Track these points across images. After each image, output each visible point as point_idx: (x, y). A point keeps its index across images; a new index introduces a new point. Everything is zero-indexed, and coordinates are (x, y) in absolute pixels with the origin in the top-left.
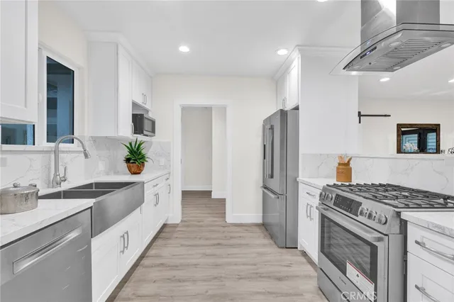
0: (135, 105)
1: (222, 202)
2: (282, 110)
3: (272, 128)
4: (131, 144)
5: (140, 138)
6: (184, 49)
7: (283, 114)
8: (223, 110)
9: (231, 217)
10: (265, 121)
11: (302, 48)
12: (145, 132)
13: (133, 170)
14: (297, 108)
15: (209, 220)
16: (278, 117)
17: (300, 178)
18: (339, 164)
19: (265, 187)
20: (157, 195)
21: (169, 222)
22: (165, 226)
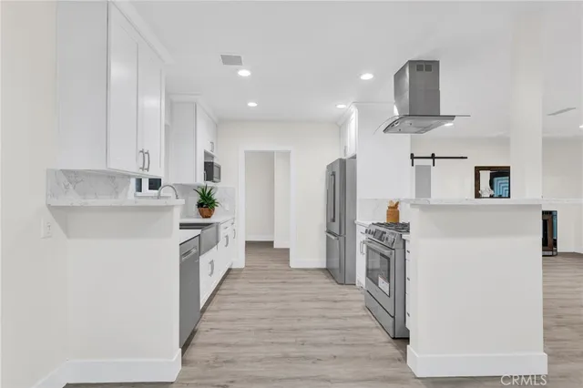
0: (207, 154)
1: (286, 251)
2: (341, 160)
3: (334, 174)
4: (203, 190)
5: (210, 184)
6: (252, 104)
7: (343, 163)
8: (287, 155)
9: (294, 262)
10: (328, 167)
11: (358, 104)
12: (215, 179)
13: (205, 214)
14: (354, 157)
15: (272, 266)
16: (338, 165)
17: (358, 221)
18: (389, 208)
19: (329, 232)
20: (227, 236)
21: (233, 267)
22: (230, 270)
